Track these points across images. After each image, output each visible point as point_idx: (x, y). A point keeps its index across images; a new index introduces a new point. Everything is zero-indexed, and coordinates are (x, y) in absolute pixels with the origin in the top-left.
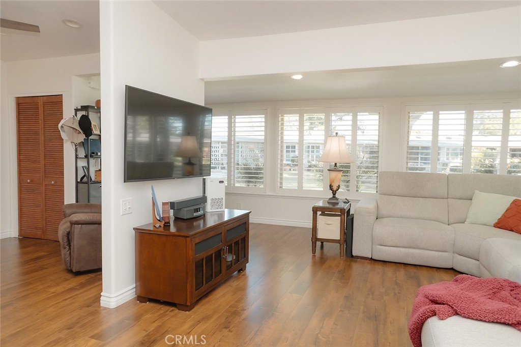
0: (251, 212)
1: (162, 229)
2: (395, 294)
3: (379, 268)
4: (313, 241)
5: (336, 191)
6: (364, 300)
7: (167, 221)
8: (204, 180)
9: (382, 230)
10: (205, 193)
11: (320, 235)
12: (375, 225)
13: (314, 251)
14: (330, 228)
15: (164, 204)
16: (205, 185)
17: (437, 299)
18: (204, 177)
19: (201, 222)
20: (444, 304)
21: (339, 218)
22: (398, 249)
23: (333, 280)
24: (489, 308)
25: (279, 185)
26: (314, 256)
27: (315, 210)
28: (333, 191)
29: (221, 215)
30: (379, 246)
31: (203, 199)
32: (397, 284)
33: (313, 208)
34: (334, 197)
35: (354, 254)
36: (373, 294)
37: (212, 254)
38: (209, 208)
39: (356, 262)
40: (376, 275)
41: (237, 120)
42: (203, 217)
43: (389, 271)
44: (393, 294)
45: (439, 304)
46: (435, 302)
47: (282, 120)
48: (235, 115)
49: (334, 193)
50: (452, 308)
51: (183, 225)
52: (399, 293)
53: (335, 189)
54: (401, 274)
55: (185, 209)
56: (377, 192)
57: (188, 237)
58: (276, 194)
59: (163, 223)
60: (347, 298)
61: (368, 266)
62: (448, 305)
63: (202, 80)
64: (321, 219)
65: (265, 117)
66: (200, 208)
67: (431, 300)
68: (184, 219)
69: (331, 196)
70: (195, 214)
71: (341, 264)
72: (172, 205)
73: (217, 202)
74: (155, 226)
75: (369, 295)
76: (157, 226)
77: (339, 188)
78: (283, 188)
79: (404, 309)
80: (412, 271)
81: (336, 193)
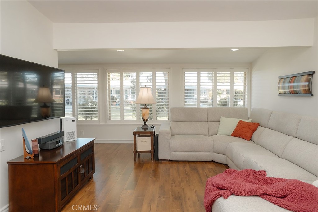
0: (95, 139)
1: (32, 160)
2: (187, 181)
3: (175, 165)
4: (135, 153)
5: (146, 121)
6: (171, 188)
7: (36, 153)
8: (61, 120)
9: (176, 143)
10: (62, 129)
11: (139, 149)
12: (171, 141)
13: (135, 159)
14: (145, 144)
15: (33, 141)
16: (62, 123)
17: (222, 187)
18: (60, 118)
19: (61, 150)
20: (226, 190)
21: (150, 138)
22: (185, 153)
23: (150, 177)
24: (248, 188)
25: (108, 118)
26: (135, 162)
27: (135, 134)
28: (145, 121)
29: (74, 143)
30: (174, 153)
31: (61, 134)
32: (186, 174)
33: (134, 132)
34: (145, 125)
35: (160, 158)
36: (175, 183)
37: (72, 172)
38: (66, 139)
39: (161, 163)
40: (174, 170)
41: (78, 76)
42: (62, 146)
43: (181, 167)
44: (186, 181)
45: (222, 189)
46: (220, 189)
47: (109, 76)
48: (76, 73)
49: (145, 122)
50: (230, 191)
51: (49, 154)
52: (189, 180)
53: (146, 120)
54: (188, 167)
55: (49, 142)
56: (168, 119)
57: (55, 164)
58: (106, 124)
59: (33, 155)
60: (161, 188)
61: (168, 165)
62: (228, 190)
63: (56, 50)
64: (139, 139)
65: (97, 74)
66: (59, 141)
67: (217, 188)
68: (49, 150)
69: (144, 124)
70: (57, 145)
71: (153, 166)
72: (39, 140)
73: (71, 134)
74: (26, 158)
75: (172, 183)
76: (28, 157)
77: (148, 119)
78: (111, 119)
79: (193, 189)
80: (193, 164)
81: (146, 122)
